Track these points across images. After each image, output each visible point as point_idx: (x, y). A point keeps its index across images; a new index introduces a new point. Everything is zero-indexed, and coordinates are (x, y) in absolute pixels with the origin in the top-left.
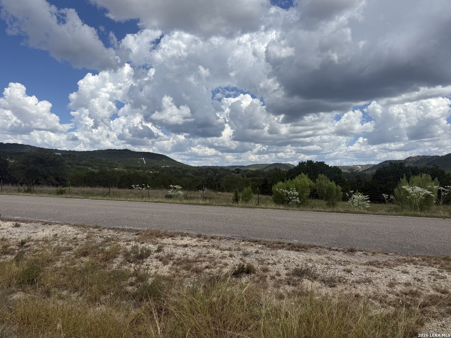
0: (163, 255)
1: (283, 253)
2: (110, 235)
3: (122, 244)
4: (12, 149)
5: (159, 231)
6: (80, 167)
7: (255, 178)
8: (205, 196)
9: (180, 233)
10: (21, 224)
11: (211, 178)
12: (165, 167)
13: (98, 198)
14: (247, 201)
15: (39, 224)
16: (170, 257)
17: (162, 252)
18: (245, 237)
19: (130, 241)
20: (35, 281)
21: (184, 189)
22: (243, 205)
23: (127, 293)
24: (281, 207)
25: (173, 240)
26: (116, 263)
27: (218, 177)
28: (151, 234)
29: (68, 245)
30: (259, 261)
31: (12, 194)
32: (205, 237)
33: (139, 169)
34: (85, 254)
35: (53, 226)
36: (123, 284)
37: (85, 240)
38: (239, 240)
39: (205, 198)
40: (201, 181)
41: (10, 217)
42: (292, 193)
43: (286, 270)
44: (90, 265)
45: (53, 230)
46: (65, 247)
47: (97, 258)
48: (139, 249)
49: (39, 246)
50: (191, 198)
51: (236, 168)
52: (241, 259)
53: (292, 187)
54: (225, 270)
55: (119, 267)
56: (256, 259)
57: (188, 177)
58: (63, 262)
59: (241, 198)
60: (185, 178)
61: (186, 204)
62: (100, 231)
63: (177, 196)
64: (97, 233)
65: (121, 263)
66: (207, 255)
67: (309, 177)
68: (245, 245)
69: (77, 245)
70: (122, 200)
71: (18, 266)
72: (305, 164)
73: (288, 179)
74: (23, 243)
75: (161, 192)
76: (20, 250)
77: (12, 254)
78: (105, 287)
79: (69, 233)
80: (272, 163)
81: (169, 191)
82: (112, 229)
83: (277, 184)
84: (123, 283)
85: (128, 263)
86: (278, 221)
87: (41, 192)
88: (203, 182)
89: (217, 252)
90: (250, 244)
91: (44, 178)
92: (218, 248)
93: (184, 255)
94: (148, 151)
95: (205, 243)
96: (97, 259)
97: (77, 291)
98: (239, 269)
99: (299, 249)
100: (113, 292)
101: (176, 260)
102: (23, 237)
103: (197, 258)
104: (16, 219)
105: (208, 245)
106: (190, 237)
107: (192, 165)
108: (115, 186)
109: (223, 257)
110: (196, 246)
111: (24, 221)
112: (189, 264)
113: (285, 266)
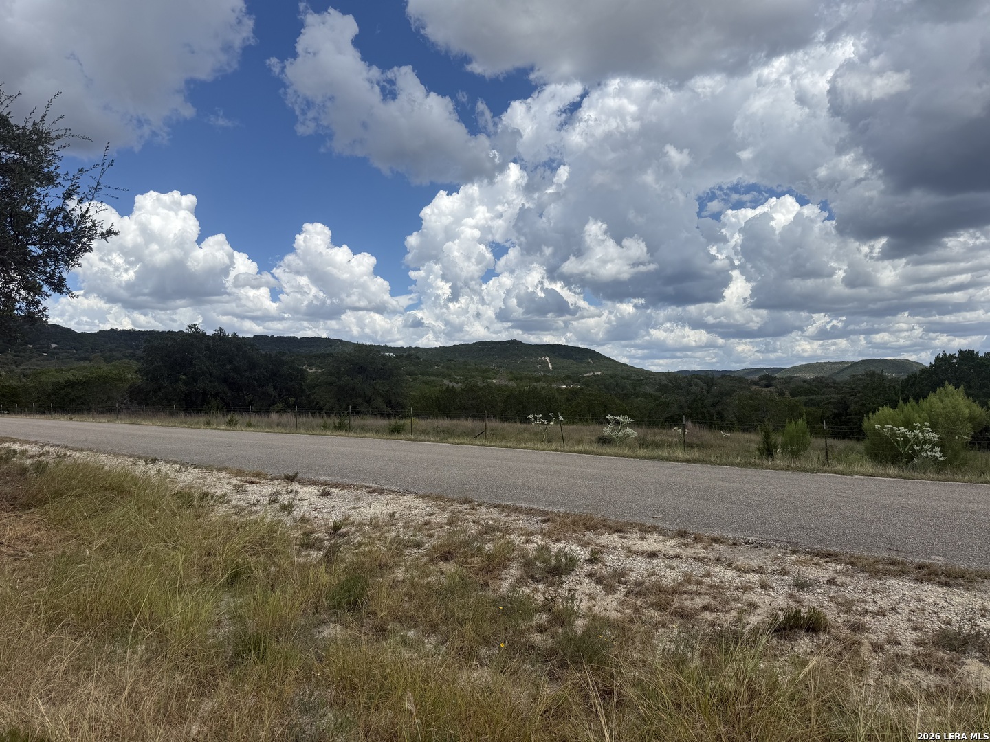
0: (603, 571)
1: (901, 587)
2: (492, 519)
3: (517, 539)
4: (312, 348)
5: (591, 518)
6: (428, 378)
7: (815, 396)
8: (688, 441)
9: (637, 524)
10: (333, 490)
11: (700, 399)
12: (594, 375)
13: (465, 441)
14: (795, 454)
15: (363, 491)
16: (619, 576)
17: (600, 564)
18: (797, 543)
19: (532, 534)
20: (359, 605)
21: (637, 423)
22: (787, 463)
23: (533, 647)
24: (891, 471)
25: (623, 540)
26: (506, 579)
27: (717, 397)
28: (575, 523)
29: (415, 535)
30: (838, 603)
31: (314, 432)
32: (696, 539)
33: (538, 382)
34: (447, 557)
35: (387, 497)
36: (523, 627)
37: (447, 527)
38: (784, 551)
39: (689, 446)
40: (676, 405)
41: (313, 476)
42: (920, 435)
43: (913, 632)
44: (457, 579)
45: (387, 504)
46: (409, 541)
47: (469, 566)
48: (552, 553)
49: (364, 534)
50: (656, 445)
51: (763, 374)
52: (792, 596)
53: (918, 419)
54: (753, 619)
55: (513, 587)
56: (831, 598)
57: (645, 395)
58: (407, 570)
59: (779, 447)
60: (637, 398)
61: (645, 458)
62: (473, 509)
63: (623, 441)
64: (467, 514)
65: (517, 581)
66: (705, 580)
67: (968, 395)
68: (800, 562)
69: (431, 537)
70: (510, 447)
71: (330, 573)
72: (954, 361)
73: (906, 400)
74: (336, 528)
75: (588, 431)
76: (333, 542)
77: (319, 549)
78: (489, 629)
79: (416, 511)
80: (858, 359)
81: (605, 429)
82: (495, 507)
83: (877, 413)
84: (523, 625)
85: (531, 581)
86: (886, 507)
87: (363, 429)
88: (681, 407)
89: (730, 575)
90: (811, 560)
91: (367, 402)
92: (730, 565)
93: (649, 576)
94: (557, 343)
95: (697, 551)
96: (470, 568)
97: (434, 632)
98: (787, 618)
99: (948, 580)
100: (504, 642)
101: (632, 584)
102: (336, 516)
103: (681, 584)
104: (323, 482)
105: (706, 558)
106: (661, 534)
107: (654, 369)
108: (495, 417)
109: (745, 588)
110: (677, 556)
111: (336, 486)
112: (664, 596)
113: (910, 621)
